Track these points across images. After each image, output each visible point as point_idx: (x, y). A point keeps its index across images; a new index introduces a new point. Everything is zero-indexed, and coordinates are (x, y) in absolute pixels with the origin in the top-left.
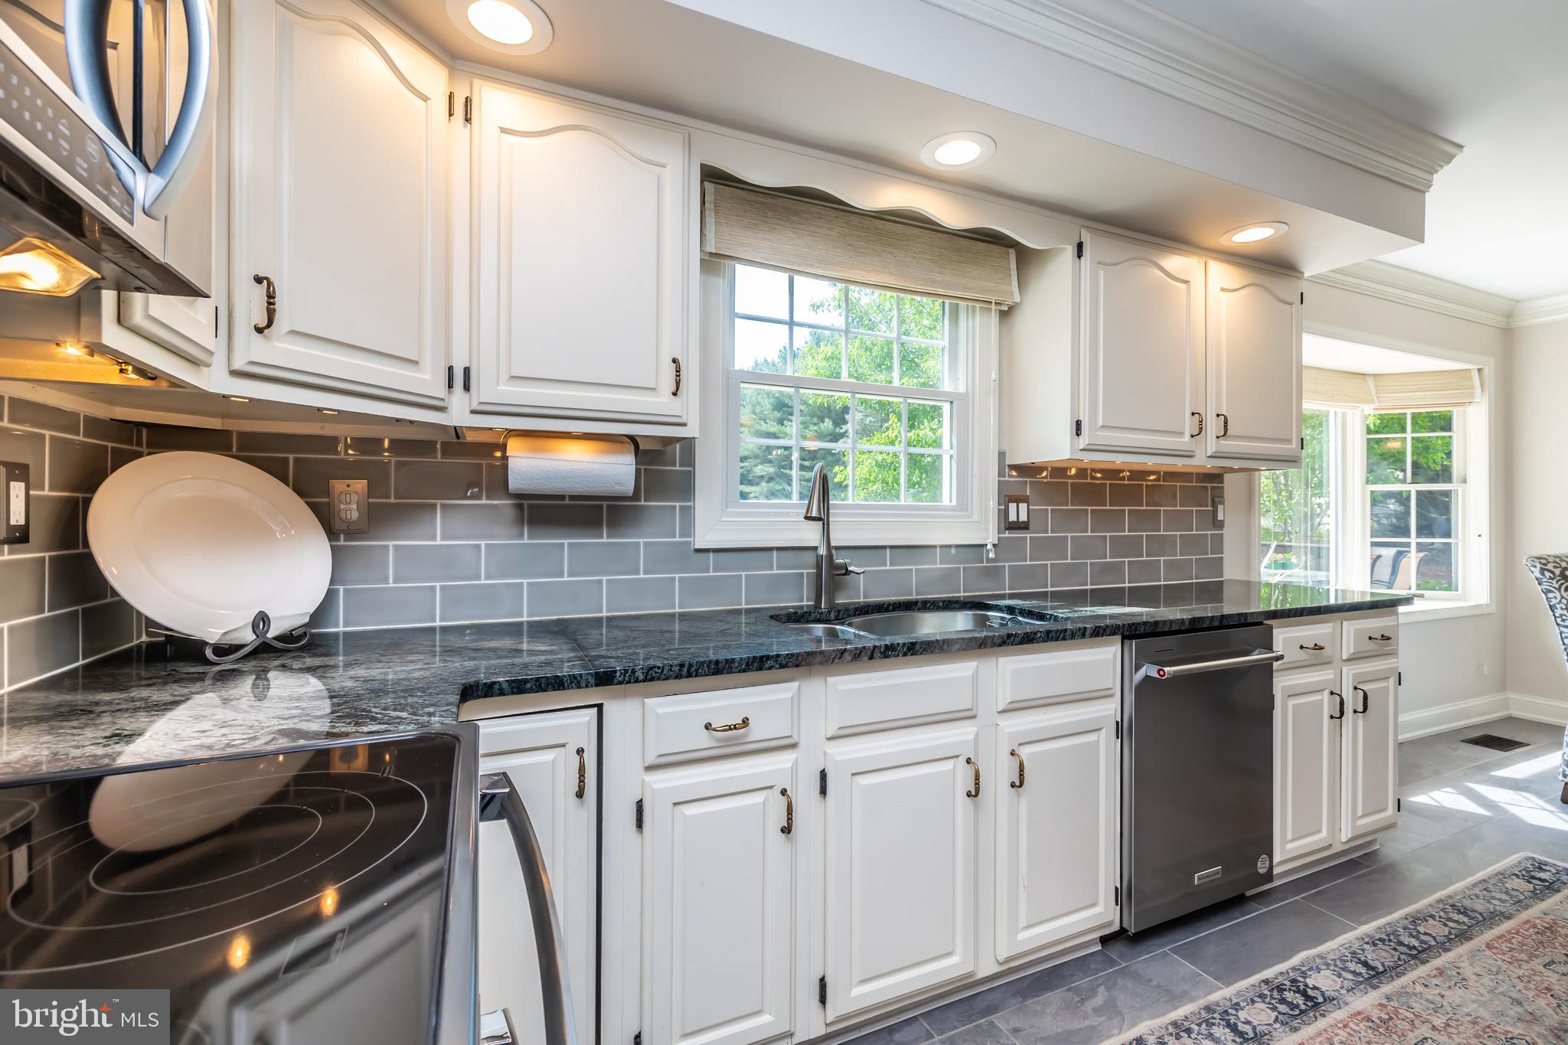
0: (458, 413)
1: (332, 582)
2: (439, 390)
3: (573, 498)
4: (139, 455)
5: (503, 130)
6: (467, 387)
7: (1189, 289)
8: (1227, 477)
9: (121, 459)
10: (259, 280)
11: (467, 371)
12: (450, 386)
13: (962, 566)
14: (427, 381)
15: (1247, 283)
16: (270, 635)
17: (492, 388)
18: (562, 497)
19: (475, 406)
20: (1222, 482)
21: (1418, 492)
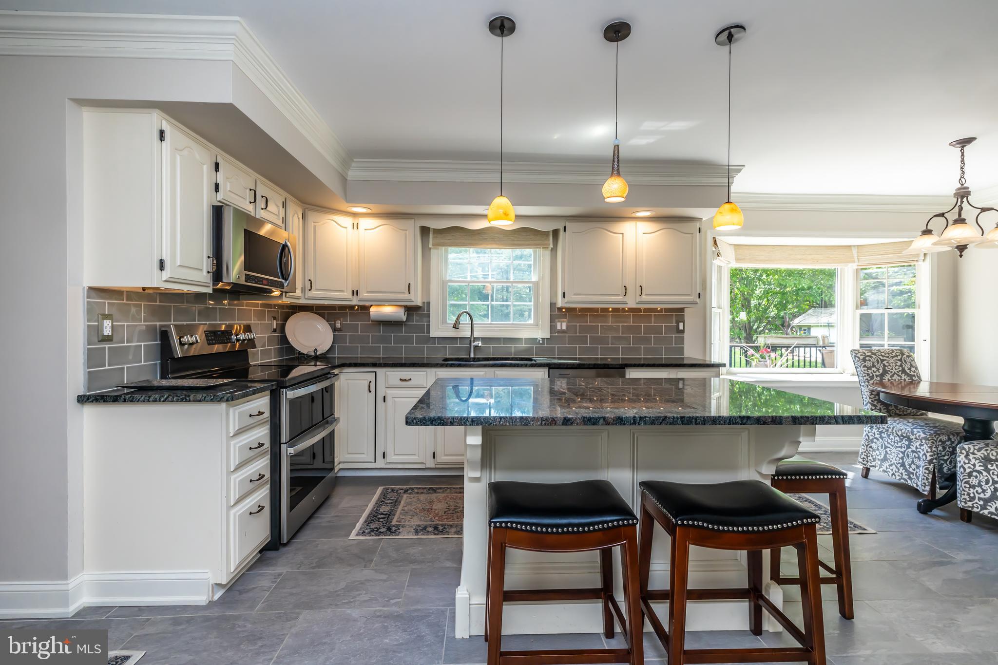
0: (355, 302)
1: (333, 343)
2: (350, 296)
3: (394, 322)
4: (296, 313)
5: (365, 230)
6: (357, 295)
7: (623, 235)
8: (685, 309)
9: (293, 314)
10: (310, 280)
11: (357, 291)
12: (353, 295)
13: (535, 346)
14: (347, 295)
15: (659, 229)
16: (318, 354)
17: (364, 295)
18: (391, 322)
19: (359, 300)
20: (683, 312)
21: (889, 313)
